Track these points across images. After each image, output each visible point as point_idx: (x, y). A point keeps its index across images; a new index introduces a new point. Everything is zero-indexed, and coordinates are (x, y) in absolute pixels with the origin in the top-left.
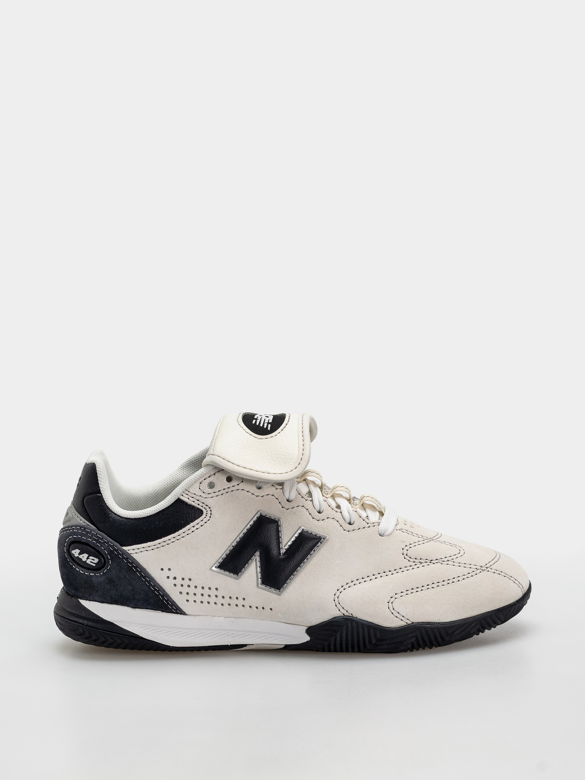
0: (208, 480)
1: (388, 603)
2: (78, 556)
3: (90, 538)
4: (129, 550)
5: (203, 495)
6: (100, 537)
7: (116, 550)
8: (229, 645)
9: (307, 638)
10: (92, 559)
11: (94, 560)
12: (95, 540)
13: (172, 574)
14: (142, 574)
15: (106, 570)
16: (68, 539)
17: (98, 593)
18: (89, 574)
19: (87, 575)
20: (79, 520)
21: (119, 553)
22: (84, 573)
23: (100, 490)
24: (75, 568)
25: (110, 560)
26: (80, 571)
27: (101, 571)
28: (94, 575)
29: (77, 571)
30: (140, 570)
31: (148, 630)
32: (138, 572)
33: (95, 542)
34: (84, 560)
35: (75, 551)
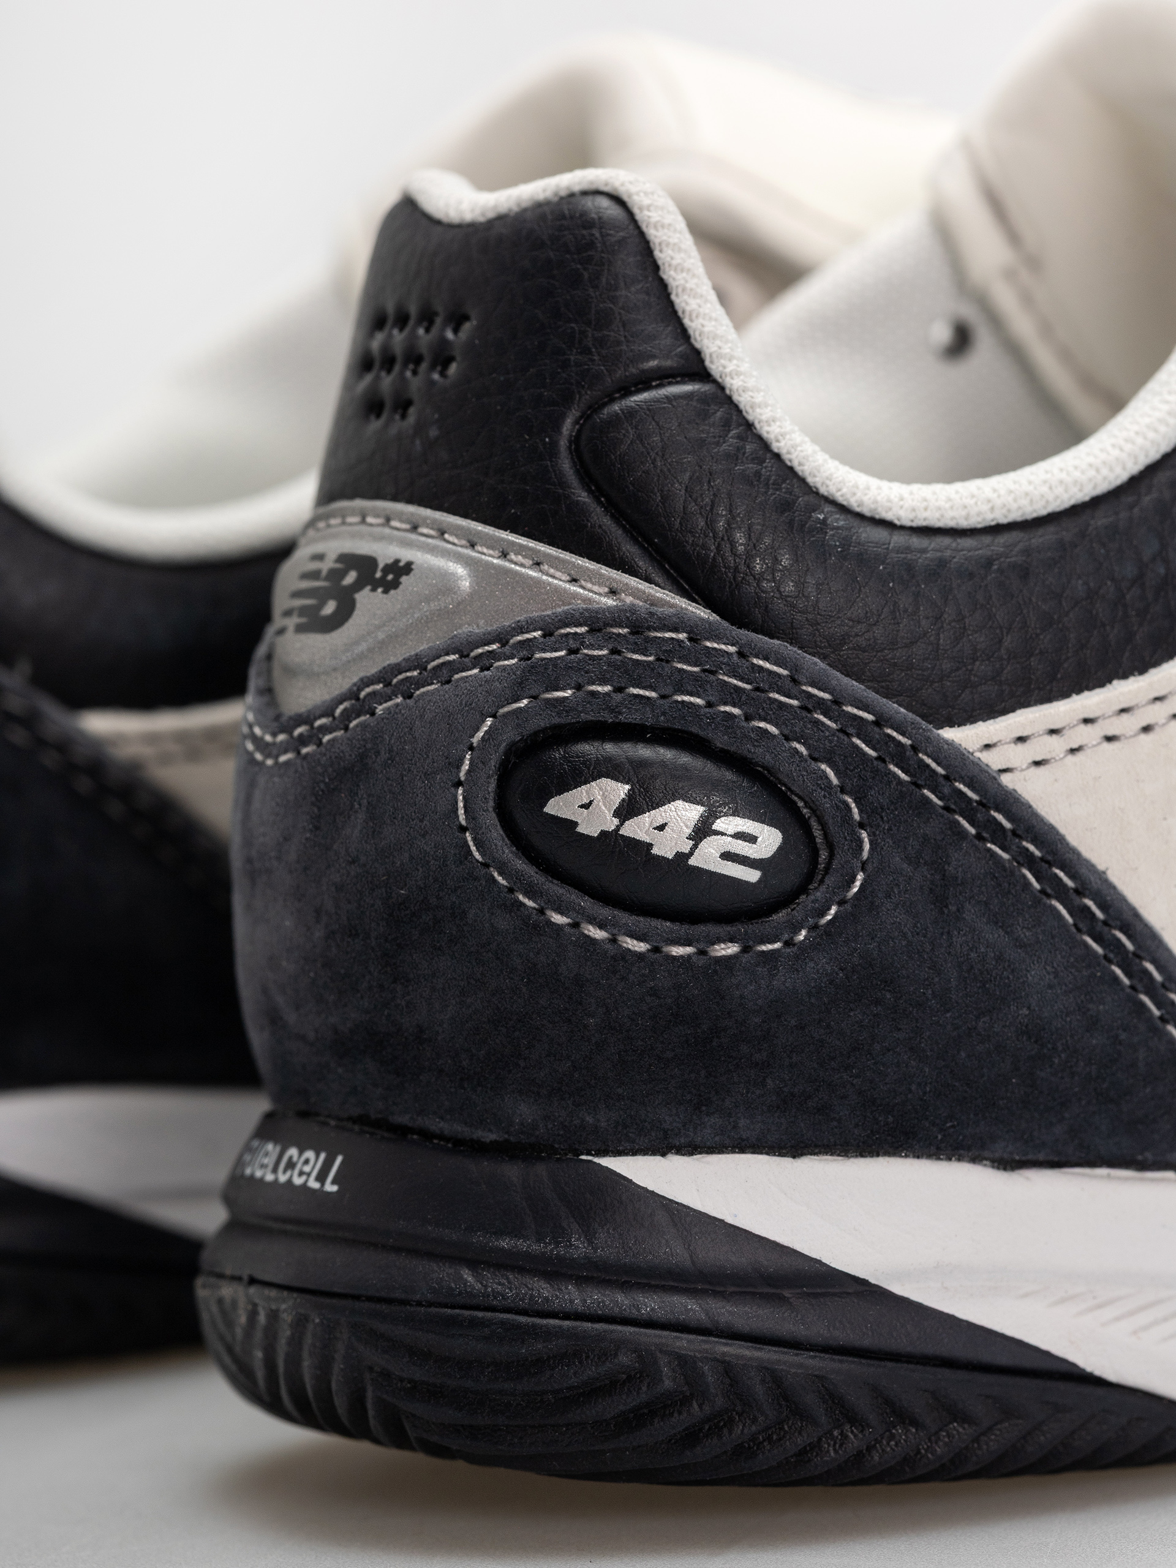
2: (611, 823)
3: (695, 685)
4: (988, 747)
6: (770, 672)
7: (900, 755)
10: (739, 836)
11: (751, 839)
12: (733, 696)
14: (1088, 909)
15: (841, 903)
16: (489, 721)
17: (769, 1081)
18: (702, 952)
19: (685, 960)
20: (560, 581)
21: (922, 776)
22: (656, 950)
23: (697, 354)
24: (576, 925)
25: (862, 825)
26: (614, 941)
27: (798, 914)
28: (746, 949)
29: (593, 941)
30: (1071, 877)
31: (1109, 1313)
32: (1061, 893)
33: (736, 711)
34: (666, 847)
35: (581, 794)
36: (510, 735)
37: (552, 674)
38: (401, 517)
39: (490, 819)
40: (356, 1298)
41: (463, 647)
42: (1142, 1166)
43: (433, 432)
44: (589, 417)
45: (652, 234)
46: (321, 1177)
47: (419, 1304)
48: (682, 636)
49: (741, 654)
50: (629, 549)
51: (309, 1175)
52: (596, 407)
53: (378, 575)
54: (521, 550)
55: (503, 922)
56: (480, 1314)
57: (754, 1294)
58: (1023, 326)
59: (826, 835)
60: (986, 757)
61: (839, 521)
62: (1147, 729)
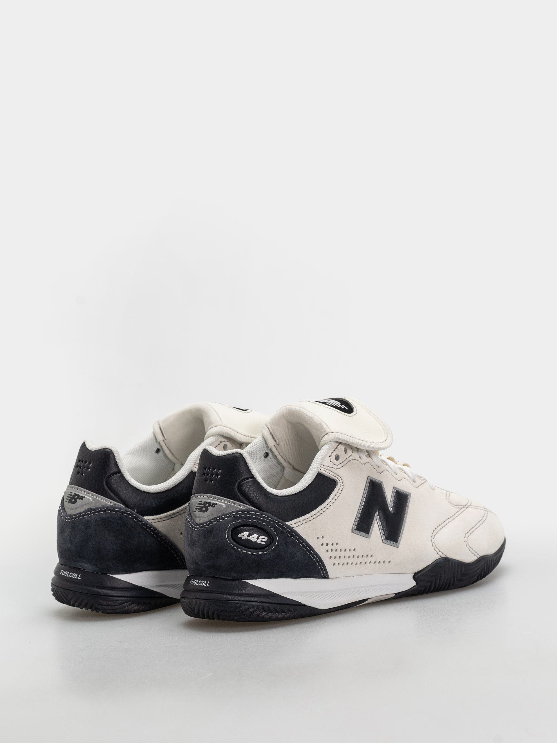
0: (335, 454)
1: (465, 537)
2: (247, 537)
3: (256, 519)
4: (291, 524)
5: (334, 466)
6: (265, 517)
7: (281, 526)
8: (357, 601)
9: (414, 583)
10: (262, 538)
11: (264, 539)
12: (260, 520)
13: (324, 541)
14: (304, 544)
15: (275, 546)
16: (230, 525)
17: (266, 569)
18: (258, 553)
19: (256, 554)
20: (237, 506)
21: (284, 529)
22: (252, 553)
23: (253, 475)
24: (242, 551)
25: (277, 536)
26: (247, 552)
27: (269, 548)
28: (263, 553)
29: (244, 553)
30: (302, 541)
31: (307, 597)
32: (301, 543)
33: (261, 522)
34: (253, 540)
35: (243, 534)
36: (233, 527)
37: (238, 519)
38: (213, 497)
39: (230, 537)
40: (214, 600)
41: (225, 515)
42: (310, 577)
43: (217, 485)
44: (240, 484)
45: (246, 459)
46: (206, 584)
47: (223, 600)
48: (254, 513)
49: (261, 515)
50: (246, 501)
51: (204, 584)
52: (240, 482)
53: (212, 505)
54: (232, 502)
55: (232, 551)
56: (231, 601)
57: (265, 597)
58: (276, 453)
59: (272, 537)
60: (291, 526)
61: (272, 496)
62: (310, 520)
